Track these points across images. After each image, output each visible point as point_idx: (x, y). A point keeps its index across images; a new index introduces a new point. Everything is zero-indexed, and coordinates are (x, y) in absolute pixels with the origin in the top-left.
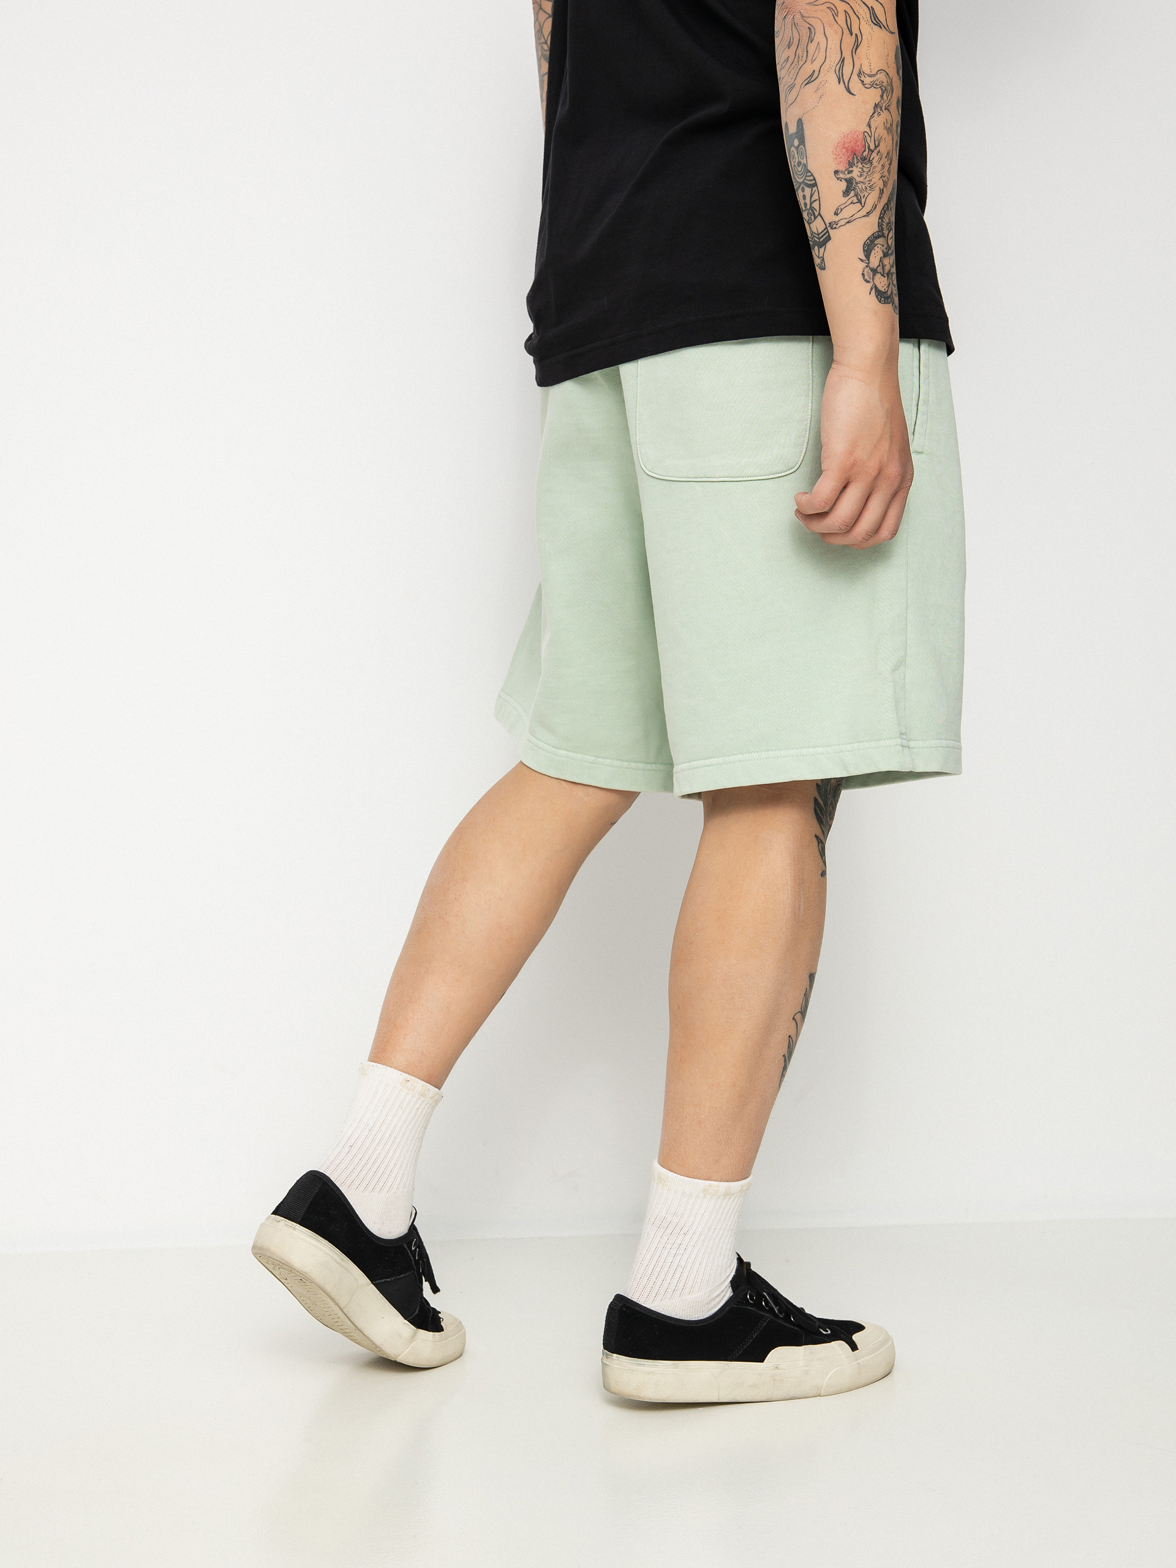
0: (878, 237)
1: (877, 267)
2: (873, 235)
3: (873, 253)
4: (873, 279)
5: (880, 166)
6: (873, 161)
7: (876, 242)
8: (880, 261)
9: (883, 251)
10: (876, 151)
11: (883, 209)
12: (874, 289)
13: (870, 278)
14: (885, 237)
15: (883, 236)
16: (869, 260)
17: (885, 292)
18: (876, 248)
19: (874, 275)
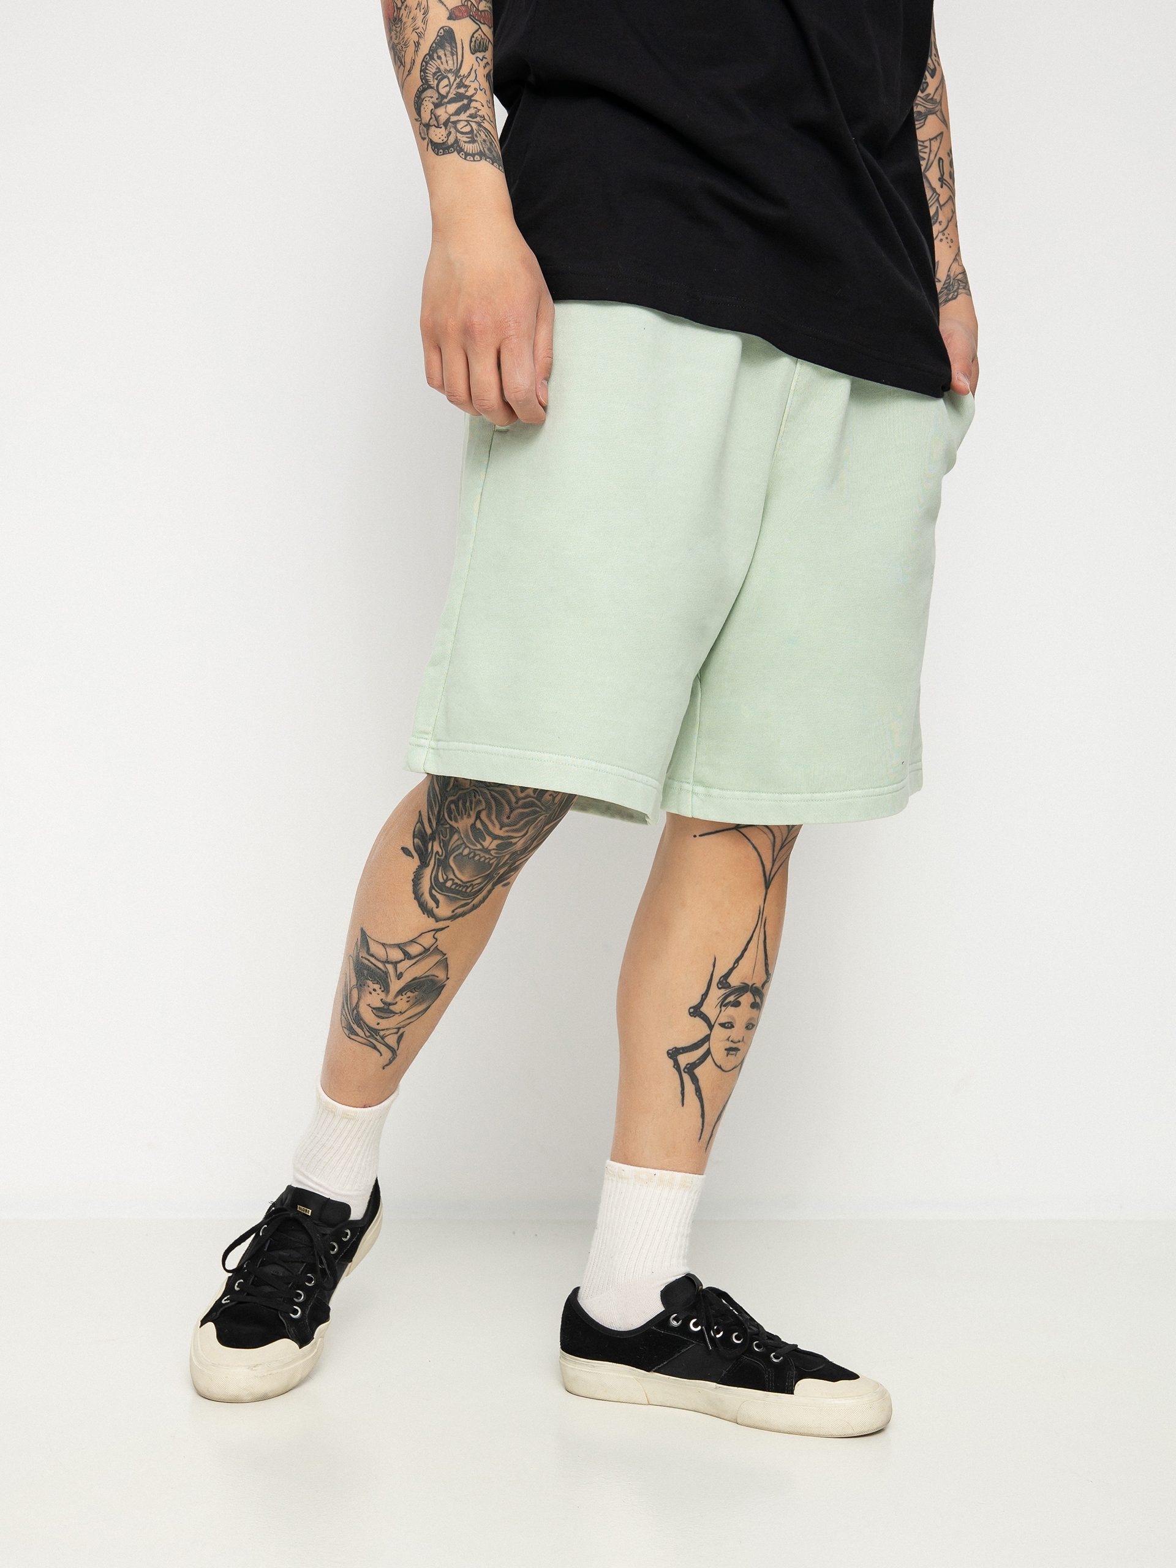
0: (424, 90)
1: (429, 121)
2: (418, 90)
3: (422, 109)
4: (428, 134)
5: (410, 19)
6: (403, 18)
7: (423, 97)
8: (432, 113)
9: (433, 103)
10: (403, 7)
11: (423, 60)
12: (430, 144)
13: (425, 135)
14: (432, 88)
15: (430, 87)
16: (420, 117)
17: (444, 143)
18: (424, 102)
19: (428, 130)
